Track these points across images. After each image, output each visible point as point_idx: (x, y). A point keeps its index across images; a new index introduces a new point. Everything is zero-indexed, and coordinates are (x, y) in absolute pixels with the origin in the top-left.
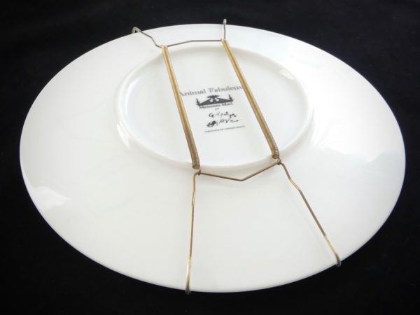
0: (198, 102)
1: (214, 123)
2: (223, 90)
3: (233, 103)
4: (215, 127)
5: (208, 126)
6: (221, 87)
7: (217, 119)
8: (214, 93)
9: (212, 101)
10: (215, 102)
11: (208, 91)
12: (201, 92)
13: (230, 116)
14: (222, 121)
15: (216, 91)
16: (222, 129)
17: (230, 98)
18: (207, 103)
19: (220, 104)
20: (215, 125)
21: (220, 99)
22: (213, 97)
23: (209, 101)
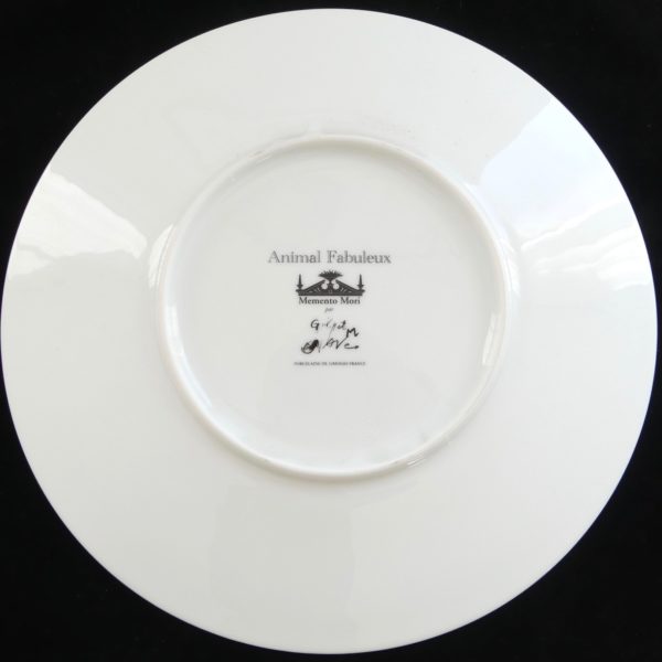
0: (300, 285)
1: (315, 344)
2: (354, 259)
3: (362, 298)
4: (315, 355)
5: (303, 349)
6: (351, 253)
7: (322, 336)
8: (334, 267)
9: (325, 287)
10: (330, 291)
11: (324, 257)
12: (312, 259)
13: (349, 331)
14: (330, 342)
15: (340, 260)
16: (325, 364)
17: (361, 285)
18: (315, 290)
19: (338, 298)
20: (316, 349)
21: (341, 285)
22: (330, 276)
23: (319, 285)
